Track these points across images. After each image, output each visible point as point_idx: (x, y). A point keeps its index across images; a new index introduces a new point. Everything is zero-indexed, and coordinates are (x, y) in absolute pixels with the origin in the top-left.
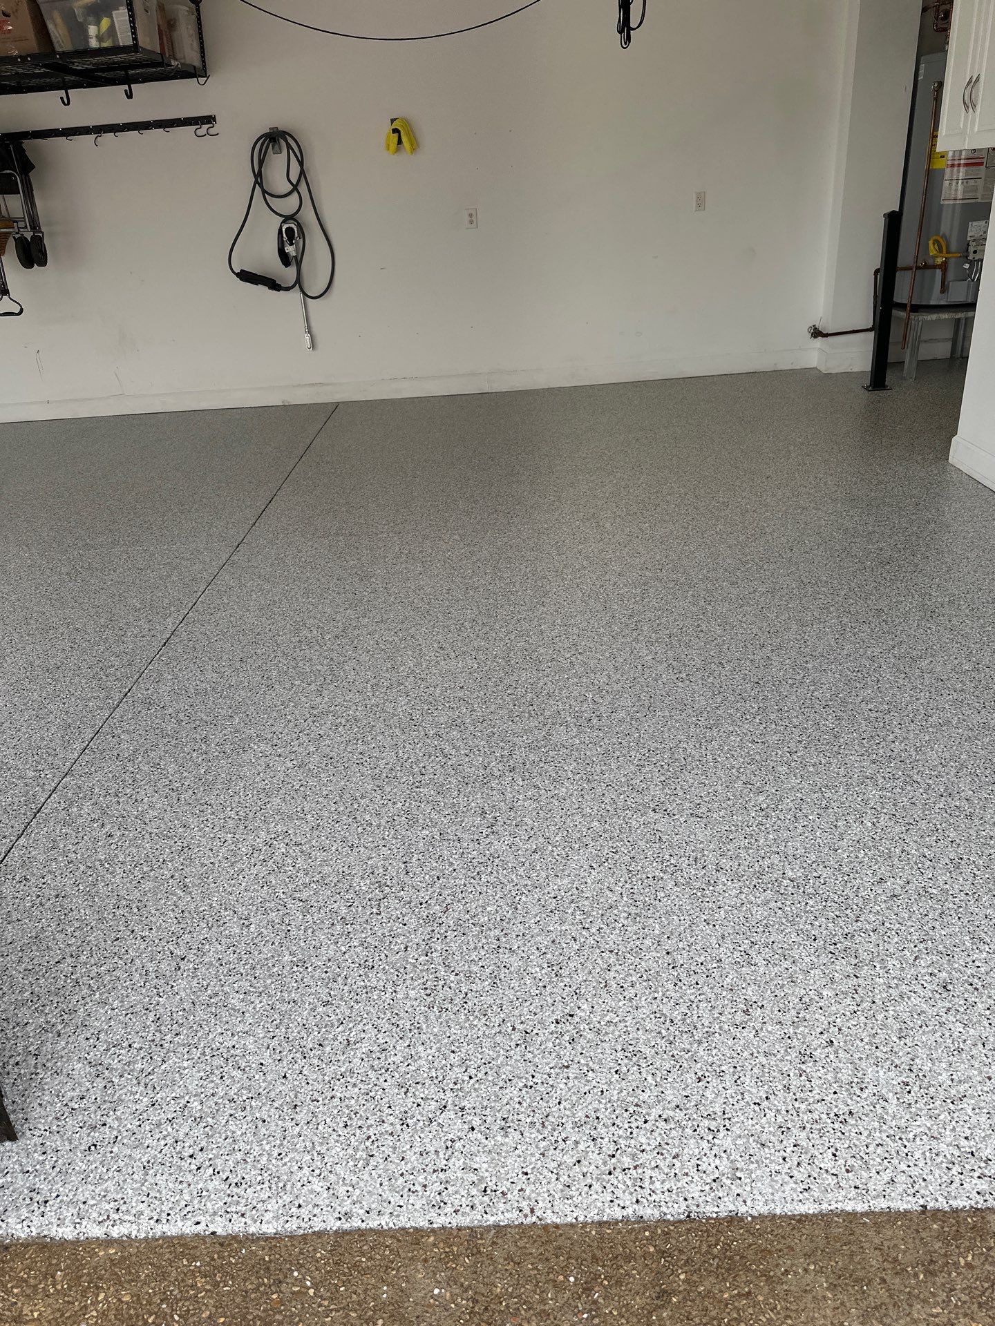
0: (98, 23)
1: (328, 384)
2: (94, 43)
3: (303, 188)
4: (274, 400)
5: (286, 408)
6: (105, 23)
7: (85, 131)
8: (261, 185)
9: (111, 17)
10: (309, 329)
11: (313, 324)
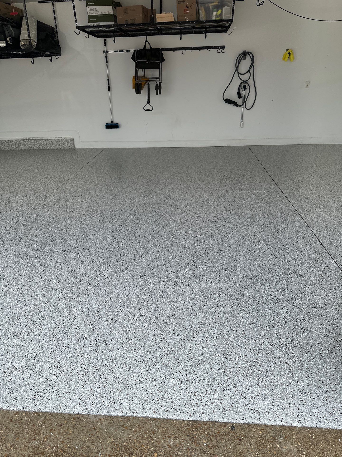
0: (217, 11)
1: (244, 139)
2: (214, 18)
3: (251, 71)
4: (224, 144)
5: (228, 147)
6: (220, 11)
7: (179, 49)
8: (238, 71)
9: (222, 9)
10: (242, 120)
11: (244, 118)
